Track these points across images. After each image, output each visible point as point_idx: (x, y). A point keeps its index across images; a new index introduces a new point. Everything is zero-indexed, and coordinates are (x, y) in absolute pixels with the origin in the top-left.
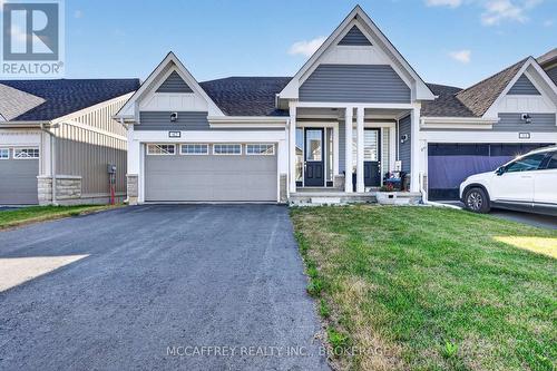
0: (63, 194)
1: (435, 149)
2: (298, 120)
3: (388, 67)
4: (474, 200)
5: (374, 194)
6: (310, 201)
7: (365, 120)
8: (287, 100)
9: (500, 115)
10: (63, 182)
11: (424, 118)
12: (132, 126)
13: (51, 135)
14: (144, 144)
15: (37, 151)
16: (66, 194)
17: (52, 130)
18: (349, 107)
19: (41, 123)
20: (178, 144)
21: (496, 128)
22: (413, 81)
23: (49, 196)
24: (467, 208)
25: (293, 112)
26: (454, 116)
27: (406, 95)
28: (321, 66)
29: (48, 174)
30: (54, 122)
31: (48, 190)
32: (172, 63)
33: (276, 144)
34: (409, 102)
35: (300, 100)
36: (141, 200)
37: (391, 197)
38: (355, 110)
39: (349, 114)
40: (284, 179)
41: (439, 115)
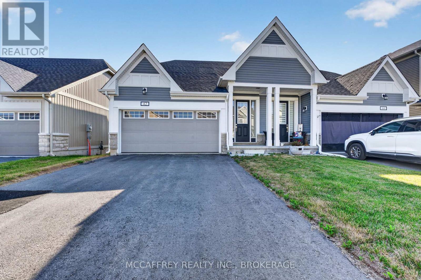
0: (57, 147)
1: (326, 117)
2: (234, 95)
3: (296, 60)
4: (355, 152)
5: (287, 147)
6: (243, 152)
7: (281, 96)
8: (227, 81)
9: (368, 94)
10: (57, 138)
11: (320, 96)
12: (113, 97)
13: (50, 102)
14: (121, 111)
15: (38, 114)
16: (59, 147)
17: (50, 99)
18: (270, 87)
19: (43, 94)
20: (147, 111)
21: (366, 103)
22: (313, 70)
23: (47, 149)
24: (350, 157)
25: (231, 89)
26: (338, 94)
27: (308, 80)
28: (250, 58)
29: (47, 132)
30: (52, 93)
31: (47, 144)
32: (144, 52)
33: (218, 112)
34: (310, 84)
35: (236, 81)
36: (119, 151)
37: (300, 149)
38: (274, 89)
39: (269, 92)
40: (225, 136)
41: (328, 94)
